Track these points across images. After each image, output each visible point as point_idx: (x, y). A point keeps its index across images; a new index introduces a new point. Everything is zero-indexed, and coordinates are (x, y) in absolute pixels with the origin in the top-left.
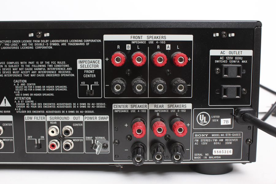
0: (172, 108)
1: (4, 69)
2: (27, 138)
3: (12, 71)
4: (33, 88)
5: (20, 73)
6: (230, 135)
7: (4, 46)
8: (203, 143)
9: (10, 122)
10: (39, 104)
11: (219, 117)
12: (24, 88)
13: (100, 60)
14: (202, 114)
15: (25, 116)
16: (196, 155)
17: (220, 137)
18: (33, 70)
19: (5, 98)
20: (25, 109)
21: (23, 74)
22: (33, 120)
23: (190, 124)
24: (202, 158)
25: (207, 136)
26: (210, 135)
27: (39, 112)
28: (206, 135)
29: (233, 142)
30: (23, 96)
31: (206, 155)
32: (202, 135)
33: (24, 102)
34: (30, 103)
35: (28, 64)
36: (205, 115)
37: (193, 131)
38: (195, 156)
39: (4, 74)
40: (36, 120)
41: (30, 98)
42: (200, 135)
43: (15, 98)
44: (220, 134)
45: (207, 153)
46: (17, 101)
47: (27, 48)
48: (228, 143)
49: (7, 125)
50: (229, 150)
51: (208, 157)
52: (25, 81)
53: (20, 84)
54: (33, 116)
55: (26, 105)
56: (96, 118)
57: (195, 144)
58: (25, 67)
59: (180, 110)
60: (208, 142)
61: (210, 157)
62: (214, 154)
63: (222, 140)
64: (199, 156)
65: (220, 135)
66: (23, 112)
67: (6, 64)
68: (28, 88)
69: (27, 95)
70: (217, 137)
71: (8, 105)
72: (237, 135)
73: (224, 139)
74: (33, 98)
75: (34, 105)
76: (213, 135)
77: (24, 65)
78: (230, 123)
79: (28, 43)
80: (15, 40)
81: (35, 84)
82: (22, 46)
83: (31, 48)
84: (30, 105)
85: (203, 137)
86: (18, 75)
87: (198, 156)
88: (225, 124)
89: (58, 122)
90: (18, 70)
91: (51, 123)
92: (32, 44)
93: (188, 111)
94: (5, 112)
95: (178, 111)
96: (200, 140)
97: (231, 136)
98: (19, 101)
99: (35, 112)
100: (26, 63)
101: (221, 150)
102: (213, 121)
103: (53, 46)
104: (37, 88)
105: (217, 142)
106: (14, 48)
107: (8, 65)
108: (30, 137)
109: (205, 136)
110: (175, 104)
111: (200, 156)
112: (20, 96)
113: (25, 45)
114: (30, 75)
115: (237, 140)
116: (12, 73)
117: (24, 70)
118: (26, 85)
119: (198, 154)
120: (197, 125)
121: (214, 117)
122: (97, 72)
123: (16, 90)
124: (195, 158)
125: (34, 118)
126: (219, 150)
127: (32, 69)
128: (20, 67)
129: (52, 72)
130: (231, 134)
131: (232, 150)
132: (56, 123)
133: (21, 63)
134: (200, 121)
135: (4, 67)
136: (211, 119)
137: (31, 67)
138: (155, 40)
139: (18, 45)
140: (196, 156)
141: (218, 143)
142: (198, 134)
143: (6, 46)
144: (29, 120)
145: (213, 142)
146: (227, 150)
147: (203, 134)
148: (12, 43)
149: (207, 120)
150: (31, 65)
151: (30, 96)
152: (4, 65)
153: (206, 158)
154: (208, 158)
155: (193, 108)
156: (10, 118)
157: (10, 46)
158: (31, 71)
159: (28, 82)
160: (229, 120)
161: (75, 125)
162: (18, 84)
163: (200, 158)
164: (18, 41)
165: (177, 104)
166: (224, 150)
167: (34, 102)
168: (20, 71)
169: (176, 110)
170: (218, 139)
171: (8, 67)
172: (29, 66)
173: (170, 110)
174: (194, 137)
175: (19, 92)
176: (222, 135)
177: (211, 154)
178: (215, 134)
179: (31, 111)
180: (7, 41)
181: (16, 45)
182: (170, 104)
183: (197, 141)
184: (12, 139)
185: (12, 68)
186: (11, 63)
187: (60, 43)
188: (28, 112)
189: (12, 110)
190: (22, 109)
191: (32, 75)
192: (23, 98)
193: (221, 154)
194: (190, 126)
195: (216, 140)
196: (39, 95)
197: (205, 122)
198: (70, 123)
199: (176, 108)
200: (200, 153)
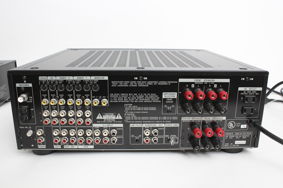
0: (215, 119)
1: (119, 98)
2: (131, 136)
3: (124, 99)
4: (136, 109)
5: (128, 100)
6: (245, 133)
7: (119, 84)
8: (230, 138)
9: (122, 128)
10: (139, 117)
11: (240, 124)
12: (130, 109)
13: (176, 93)
14: (231, 122)
15: (130, 124)
16: (225, 144)
18: (137, 99)
19: (119, 114)
20: (131, 120)
21: (130, 101)
22: (135, 126)
23: (224, 128)
24: (229, 145)
26: (234, 134)
27: (139, 122)
29: (246, 137)
30: (129, 113)
31: (231, 144)
32: (230, 133)
33: (130, 116)
34: (134, 117)
35: (133, 95)
36: (233, 123)
37: (225, 131)
39: (118, 101)
40: (137, 126)
41: (134, 114)
43: (125, 114)
44: (240, 133)
46: (126, 116)
47: (133, 86)
48: (244, 138)
49: (119, 129)
50: (244, 141)
51: (232, 145)
52: (131, 105)
53: (128, 106)
54: (135, 124)
55: (131, 118)
56: (172, 125)
58: (131, 97)
60: (233, 137)
61: (233, 145)
62: (235, 143)
63: (241, 136)
66: (129, 122)
67: (120, 95)
68: (133, 109)
69: (132, 112)
70: (238, 134)
71: (121, 118)
72: (249, 133)
73: (242, 136)
74: (135, 114)
75: (136, 118)
76: (236, 134)
77: (131, 95)
78: (246, 127)
79: (134, 83)
80: (126, 81)
81: (137, 106)
82: (130, 85)
83: (135, 86)
84: (134, 118)
86: (127, 101)
88: (243, 128)
89: (150, 127)
90: (127, 98)
91: (145, 128)
92: (136, 84)
93: (224, 121)
94: (118, 122)
95: (218, 121)
96: (228, 136)
97: (246, 134)
98: (127, 116)
99: (136, 122)
100: (132, 94)
101: (240, 141)
102: (237, 126)
103: (149, 85)
104: (139, 109)
105: (238, 137)
106: (125, 86)
107: (121, 96)
108: (133, 136)
109: (232, 134)
110: (216, 117)
112: (128, 113)
113: (132, 84)
114: (134, 101)
115: (249, 136)
116: (123, 100)
117: (131, 98)
118: (132, 107)
119: (227, 144)
120: (227, 128)
121: (238, 124)
122: (174, 100)
123: (126, 110)
124: (225, 146)
125: (136, 125)
126: (238, 141)
127: (135, 98)
128: (129, 97)
129: (148, 100)
130: (246, 133)
132: (148, 128)
133: (129, 94)
134: (229, 126)
135: (119, 97)
136: (236, 125)
137: (135, 97)
138: (208, 82)
139: (128, 84)
142: (228, 133)
143: (120, 85)
144: (133, 126)
146: (243, 141)
148: (124, 83)
149: (233, 126)
150: (135, 96)
151: (134, 113)
152: (119, 96)
153: (231, 145)
154: (232, 146)
155: (226, 119)
156: (121, 125)
157: (123, 84)
158: (135, 99)
159: (133, 105)
160: (246, 125)
161: (159, 129)
162: (127, 107)
163: (228, 146)
164: (128, 82)
165: (218, 117)
166: (241, 141)
167: (136, 117)
168: (129, 99)
169: (217, 120)
170: (239, 136)
171: (121, 97)
172: (134, 96)
173: (213, 120)
174: (226, 134)
175: (127, 111)
177: (234, 144)
179: (134, 121)
180: (121, 82)
181: (127, 84)
182: (214, 117)
183: (227, 137)
184: (122, 137)
185: (123, 97)
186: (123, 94)
187: (153, 83)
188: (132, 122)
189: (123, 121)
190: (128, 120)
191: (135, 101)
192: (129, 114)
193: (240, 143)
194: (224, 129)
195: (237, 136)
196: (139, 112)
197: (232, 126)
198: (157, 128)
199: (217, 119)
200: (228, 143)
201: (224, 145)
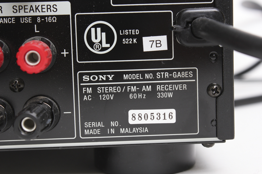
0: (22, 13)
6: (167, 75)
8: (102, 97)
11: (137, 32)
14: (95, 27)
16: (87, 125)
17: (144, 80)
23: (69, 50)
24: (104, 132)
25: (111, 79)
26: (118, 77)
28: (109, 76)
29: (174, 92)
31: (113, 124)
32: (101, 76)
36: (104, 29)
37: (78, 67)
38: (87, 129)
42: (94, 78)
44: (143, 73)
45: (114, 120)
48: (164, 95)
50: (167, 111)
51: (117, 129)
57: (85, 98)
59: (42, 17)
60: (116, 94)
61: (122, 131)
62: (131, 122)
63: (149, 88)
64: (97, 128)
65: (143, 76)
70: (136, 80)
72: (184, 74)
73: (154, 86)
76: (125, 77)
78: (164, 47)
85: (103, 81)
87: (93, 128)
88: (154, 49)
93: (63, 19)
95: (39, 19)
96: (94, 88)
97: (171, 78)
101: (149, 112)
102: (125, 41)
105: (138, 92)
109: (107, 80)
110: (29, 4)
111: (99, 127)
115: (185, 87)
119: (94, 124)
120: (85, 54)
121: (126, 32)
124: (86, 132)
126: (143, 112)
130: (170, 72)
131: (173, 111)
134: (92, 44)
136: (120, 38)
140: (89, 129)
141: (140, 96)
142: (90, 74)
145: (127, 93)
146: (162, 111)
147: (102, 74)
149: (110, 40)
153: (113, 131)
154: (117, 132)
155: (73, 13)
160: (163, 39)
163: (98, 131)
165: (34, 4)
166: (155, 111)
169: (34, 18)
170: (140, 86)
173: (17, 18)
174: (81, 81)
176: (147, 76)
177: (124, 123)
178: (132, 73)
182: (17, 4)
183: (90, 90)
193: (149, 122)
194: (69, 56)
195: (134, 89)
197: (105, 45)
199: (32, 14)
200: (97, 121)
201: (83, 128)
